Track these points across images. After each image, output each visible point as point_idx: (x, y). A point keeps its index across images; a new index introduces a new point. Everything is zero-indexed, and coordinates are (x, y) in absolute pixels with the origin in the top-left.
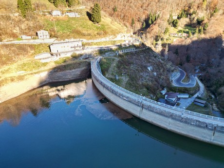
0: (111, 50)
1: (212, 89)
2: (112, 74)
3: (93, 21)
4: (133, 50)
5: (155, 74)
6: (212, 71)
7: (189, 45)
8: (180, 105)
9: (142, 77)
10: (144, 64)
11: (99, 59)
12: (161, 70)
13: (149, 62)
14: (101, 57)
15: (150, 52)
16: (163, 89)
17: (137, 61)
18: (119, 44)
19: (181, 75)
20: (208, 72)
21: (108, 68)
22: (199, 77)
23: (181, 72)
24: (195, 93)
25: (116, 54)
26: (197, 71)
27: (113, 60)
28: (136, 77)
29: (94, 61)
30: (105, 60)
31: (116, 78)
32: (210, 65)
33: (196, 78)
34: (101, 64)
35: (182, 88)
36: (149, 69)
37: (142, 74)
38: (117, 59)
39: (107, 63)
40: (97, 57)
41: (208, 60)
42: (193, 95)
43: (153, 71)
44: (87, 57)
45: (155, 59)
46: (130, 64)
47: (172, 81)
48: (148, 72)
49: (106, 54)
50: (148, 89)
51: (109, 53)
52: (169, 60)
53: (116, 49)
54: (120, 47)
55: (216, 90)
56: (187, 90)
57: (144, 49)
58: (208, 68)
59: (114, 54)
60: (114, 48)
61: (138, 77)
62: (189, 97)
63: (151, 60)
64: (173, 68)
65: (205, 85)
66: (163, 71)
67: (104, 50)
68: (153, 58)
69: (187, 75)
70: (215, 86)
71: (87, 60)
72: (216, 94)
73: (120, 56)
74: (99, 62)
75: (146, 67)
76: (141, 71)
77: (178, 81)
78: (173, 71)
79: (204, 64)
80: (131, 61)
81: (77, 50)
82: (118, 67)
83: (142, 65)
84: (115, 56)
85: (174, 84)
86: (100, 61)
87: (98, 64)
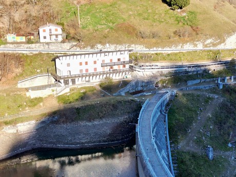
0: (205, 74)
2: (199, 142)
3: (170, 5)
11: (167, 97)
14: (175, 91)
18: (229, 59)
25: (218, 85)
27: (207, 100)
29: (153, 101)
30: (184, 100)
31: (207, 156)
34: (170, 108)
38: (218, 99)
39: (189, 110)
40: (163, 91)
44: (140, 88)
49: (190, 83)
51: (198, 81)
53: (220, 73)
59: (212, 85)
60: (214, 68)
67: (187, 72)
71: (136, 98)
74: (168, 105)
81: (115, 72)
82: (220, 123)
84: (214, 91)
86: (170, 100)
87: (164, 108)
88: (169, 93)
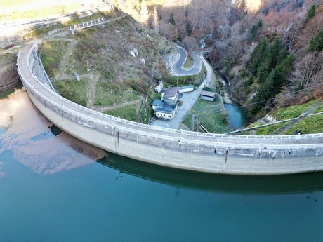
0: (59, 25)
1: (222, 71)
2: (68, 72)
4: (101, 22)
5: (143, 60)
6: (221, 44)
7: (188, 6)
8: (184, 104)
9: (122, 69)
10: (123, 46)
11: (35, 46)
12: (152, 53)
13: (131, 42)
14: (40, 41)
15: (131, 24)
16: (158, 84)
17: (110, 41)
18: (73, 12)
19: (181, 57)
20: (215, 47)
21: (58, 61)
22: (205, 55)
23: (181, 52)
24: (201, 82)
25: (70, 32)
26: (202, 47)
27: (66, 44)
28: (112, 70)
29: (25, 50)
30: (49, 47)
31: (76, 79)
32: (217, 35)
33: (202, 57)
34: (41, 54)
35: (184, 77)
36: (132, 53)
37: (122, 64)
38: (74, 42)
39: (55, 52)
40: (31, 42)
41: (215, 28)
42: (198, 85)
43: (139, 57)
44: (10, 44)
45: (140, 36)
46: (98, 48)
47: (169, 68)
48: (131, 60)
49: (50, 33)
50: (134, 89)
51: (55, 31)
52: (161, 34)
53: (69, 23)
54: (75, 18)
55: (227, 73)
56: (191, 80)
57: (120, 18)
58: (215, 40)
59: (67, 33)
60: (65, 20)
61: (116, 70)
62: (195, 89)
63: (133, 38)
64: (169, 48)
65: (213, 67)
66: (155, 54)
67: (45, 25)
68: (137, 33)
69: (189, 56)
70: (226, 68)
71: (10, 51)
72: (227, 78)
73: (78, 35)
74: (38, 52)
75: (127, 51)
76: (119, 59)
77: (178, 66)
78: (169, 52)
79: (211, 35)
80: (99, 42)
82: (79, 57)
83: (120, 49)
84: (69, 36)
85: (174, 73)
86: (39, 49)
87: (36, 55)
88: (36, 43)
